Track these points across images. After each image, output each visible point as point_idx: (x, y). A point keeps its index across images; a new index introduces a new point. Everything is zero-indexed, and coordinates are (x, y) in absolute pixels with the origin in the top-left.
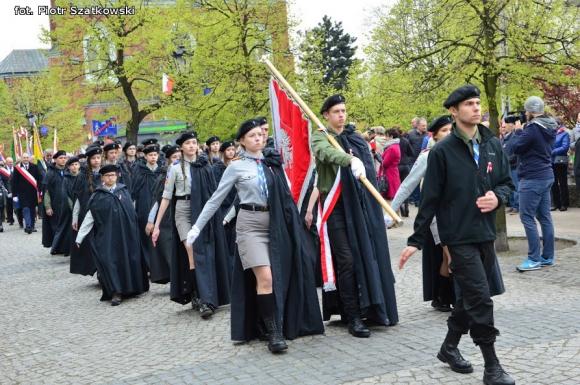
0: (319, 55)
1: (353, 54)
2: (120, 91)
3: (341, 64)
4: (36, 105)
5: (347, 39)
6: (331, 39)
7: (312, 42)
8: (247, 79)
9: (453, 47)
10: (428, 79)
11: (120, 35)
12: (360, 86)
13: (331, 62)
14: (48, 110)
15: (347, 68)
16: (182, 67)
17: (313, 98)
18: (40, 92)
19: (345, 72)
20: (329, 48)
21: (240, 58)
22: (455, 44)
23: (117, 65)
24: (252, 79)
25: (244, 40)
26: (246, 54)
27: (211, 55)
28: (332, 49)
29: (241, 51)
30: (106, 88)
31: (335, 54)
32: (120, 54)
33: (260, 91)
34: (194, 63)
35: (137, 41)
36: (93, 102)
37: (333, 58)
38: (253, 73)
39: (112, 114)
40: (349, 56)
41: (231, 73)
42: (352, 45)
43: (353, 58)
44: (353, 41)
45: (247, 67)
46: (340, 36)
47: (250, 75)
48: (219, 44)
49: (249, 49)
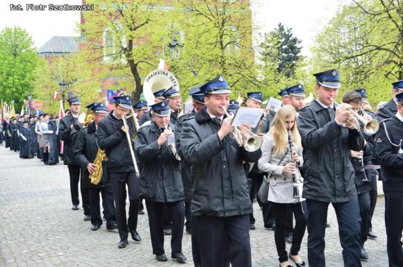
0: (275, 51)
1: (299, 52)
2: (128, 70)
3: (290, 59)
4: (67, 76)
5: (295, 41)
6: (283, 40)
7: (269, 42)
8: (222, 66)
9: (377, 51)
10: (357, 73)
11: (131, 29)
12: (303, 76)
13: (283, 57)
14: (75, 80)
15: (294, 62)
16: (175, 54)
17: (269, 82)
18: (71, 67)
19: (293, 65)
20: (281, 46)
21: (217, 51)
22: (379, 48)
23: (128, 50)
24: (226, 66)
25: (221, 37)
26: (223, 48)
27: (197, 47)
28: (284, 47)
29: (219, 45)
30: (119, 67)
31: (286, 51)
32: (130, 43)
33: (231, 75)
34: (184, 52)
35: (143, 35)
36: (109, 76)
37: (284, 54)
38: (227, 62)
39: (121, 86)
40: (295, 54)
41: (210, 61)
42: (298, 45)
43: (298, 55)
44: (300, 42)
45: (222, 57)
46: (290, 39)
47: (224, 63)
48: (202, 39)
49: (224, 44)
